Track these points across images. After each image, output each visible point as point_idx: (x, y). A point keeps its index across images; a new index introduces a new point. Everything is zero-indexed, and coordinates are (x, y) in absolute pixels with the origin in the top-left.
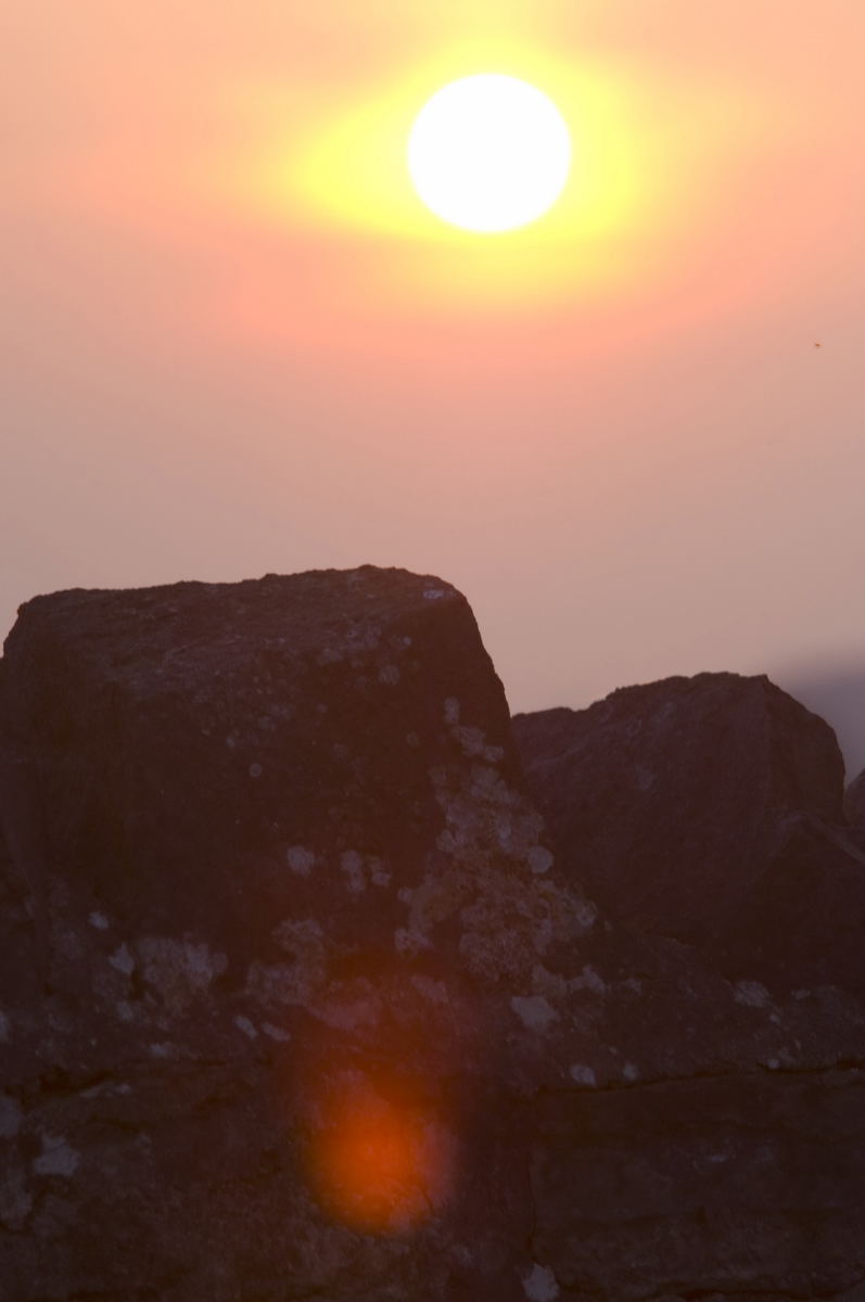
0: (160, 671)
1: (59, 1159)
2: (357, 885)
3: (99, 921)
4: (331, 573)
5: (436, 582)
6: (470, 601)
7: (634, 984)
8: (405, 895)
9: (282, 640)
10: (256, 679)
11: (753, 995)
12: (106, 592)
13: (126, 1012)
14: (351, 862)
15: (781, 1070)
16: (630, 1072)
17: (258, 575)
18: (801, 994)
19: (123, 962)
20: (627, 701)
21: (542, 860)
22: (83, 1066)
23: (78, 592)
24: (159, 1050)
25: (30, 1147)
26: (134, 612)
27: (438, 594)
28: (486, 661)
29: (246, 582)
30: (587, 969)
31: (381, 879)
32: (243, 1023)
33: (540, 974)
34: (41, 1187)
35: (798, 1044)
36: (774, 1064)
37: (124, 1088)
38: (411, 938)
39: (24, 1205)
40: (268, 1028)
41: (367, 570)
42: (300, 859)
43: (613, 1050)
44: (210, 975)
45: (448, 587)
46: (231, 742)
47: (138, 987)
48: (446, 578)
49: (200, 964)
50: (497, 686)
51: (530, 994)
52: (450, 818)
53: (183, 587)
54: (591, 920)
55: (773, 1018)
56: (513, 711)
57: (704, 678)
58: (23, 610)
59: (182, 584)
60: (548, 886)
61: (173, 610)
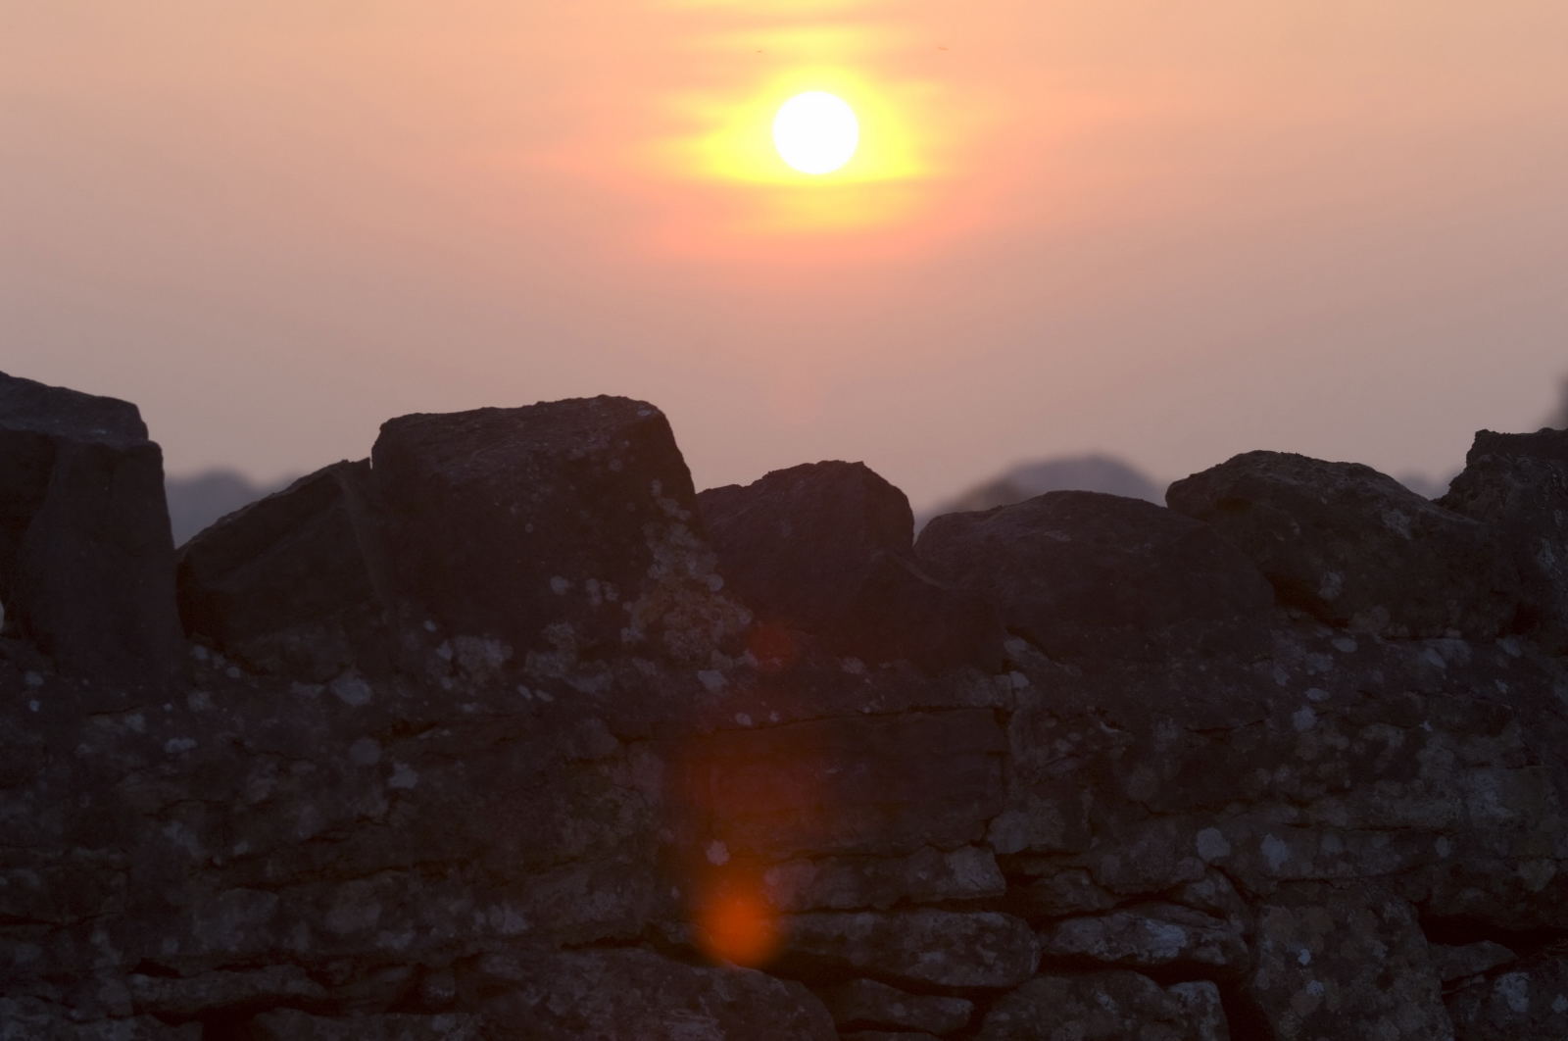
0: (467, 465)
1: (405, 778)
2: (596, 601)
3: (430, 626)
4: (580, 401)
5: (645, 405)
6: (668, 417)
7: (777, 661)
8: (627, 606)
9: (546, 444)
10: (529, 470)
11: (854, 666)
12: (436, 415)
13: (448, 684)
14: (592, 586)
15: (871, 714)
16: (774, 717)
17: (533, 403)
18: (885, 666)
19: (445, 652)
20: (775, 479)
21: (717, 583)
22: (420, 719)
23: (417, 415)
24: (468, 708)
25: (386, 771)
26: (452, 427)
27: (648, 413)
28: (679, 456)
29: (525, 407)
30: (746, 652)
31: (612, 596)
32: (523, 690)
33: (716, 655)
34: (394, 795)
35: (883, 697)
36: (867, 710)
37: (446, 733)
38: (631, 634)
39: (383, 806)
40: (540, 694)
41: (602, 398)
42: (559, 585)
43: (764, 704)
44: (501, 660)
45: (654, 408)
46: (513, 510)
47: (455, 668)
48: (652, 402)
49: (495, 653)
50: (686, 472)
51: (710, 669)
52: (656, 557)
53: (484, 412)
54: (749, 620)
55: (867, 681)
56: (699, 489)
57: (824, 464)
58: (384, 427)
59: (483, 409)
60: (721, 599)
61: (477, 426)
